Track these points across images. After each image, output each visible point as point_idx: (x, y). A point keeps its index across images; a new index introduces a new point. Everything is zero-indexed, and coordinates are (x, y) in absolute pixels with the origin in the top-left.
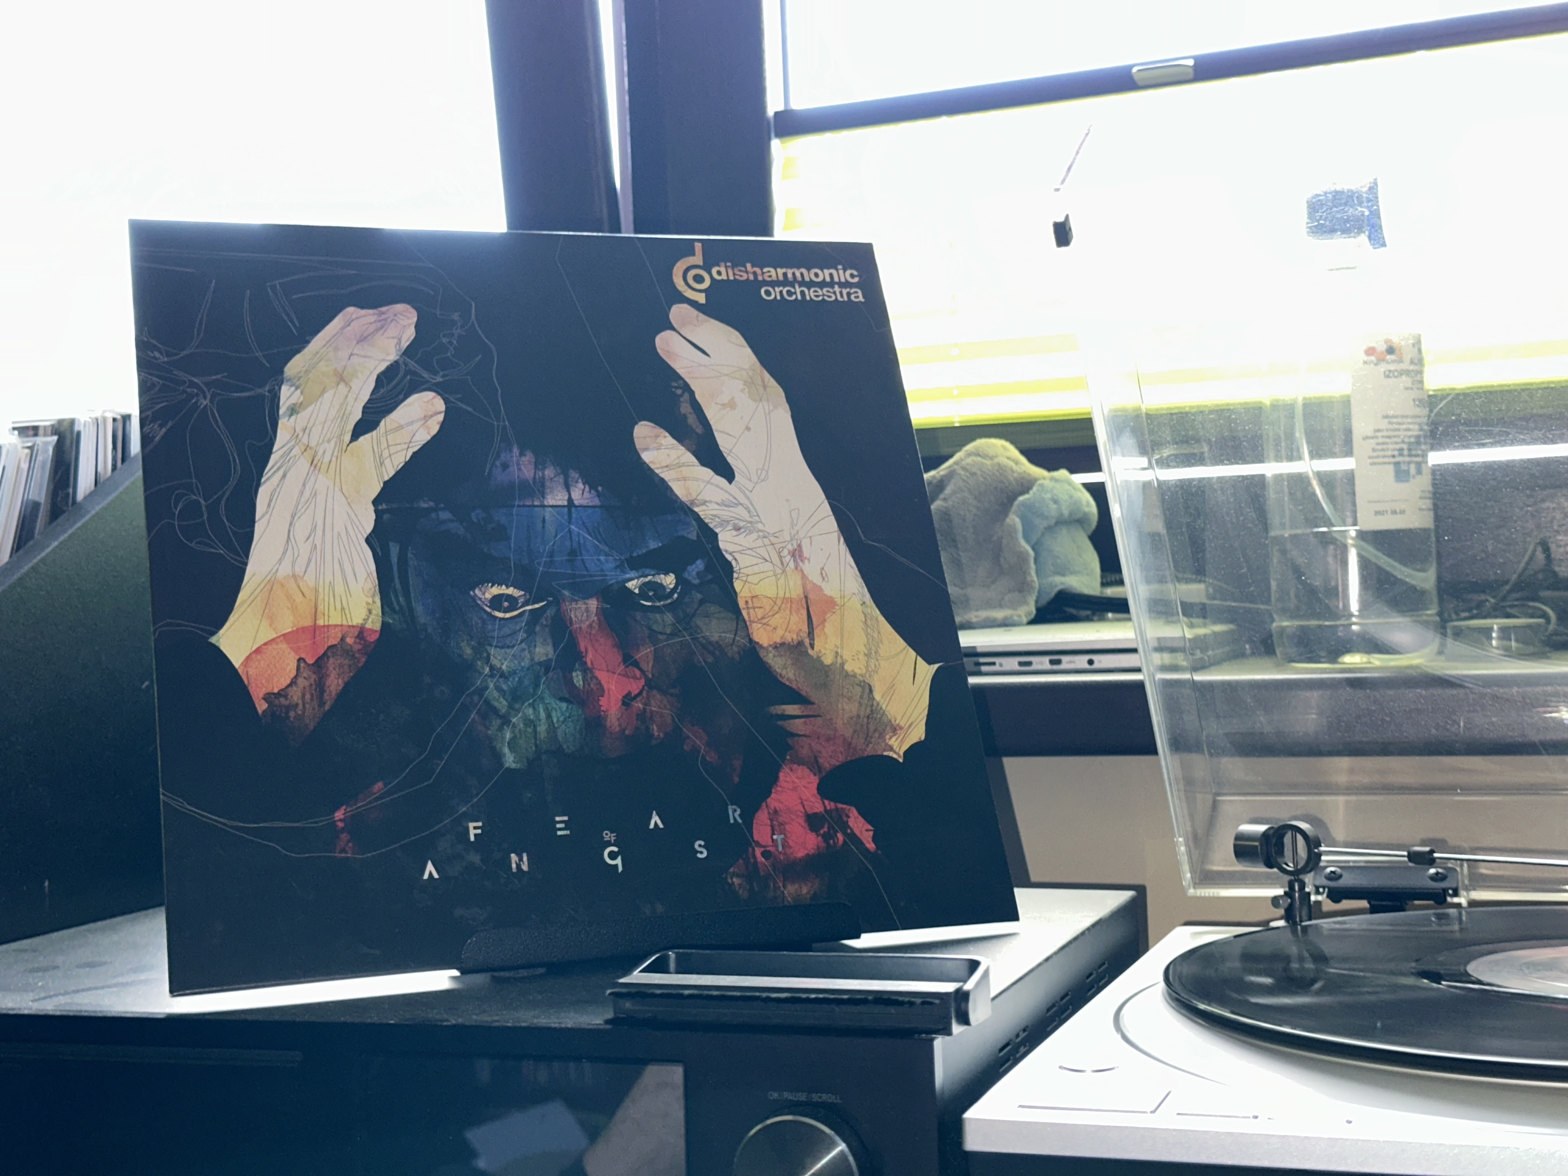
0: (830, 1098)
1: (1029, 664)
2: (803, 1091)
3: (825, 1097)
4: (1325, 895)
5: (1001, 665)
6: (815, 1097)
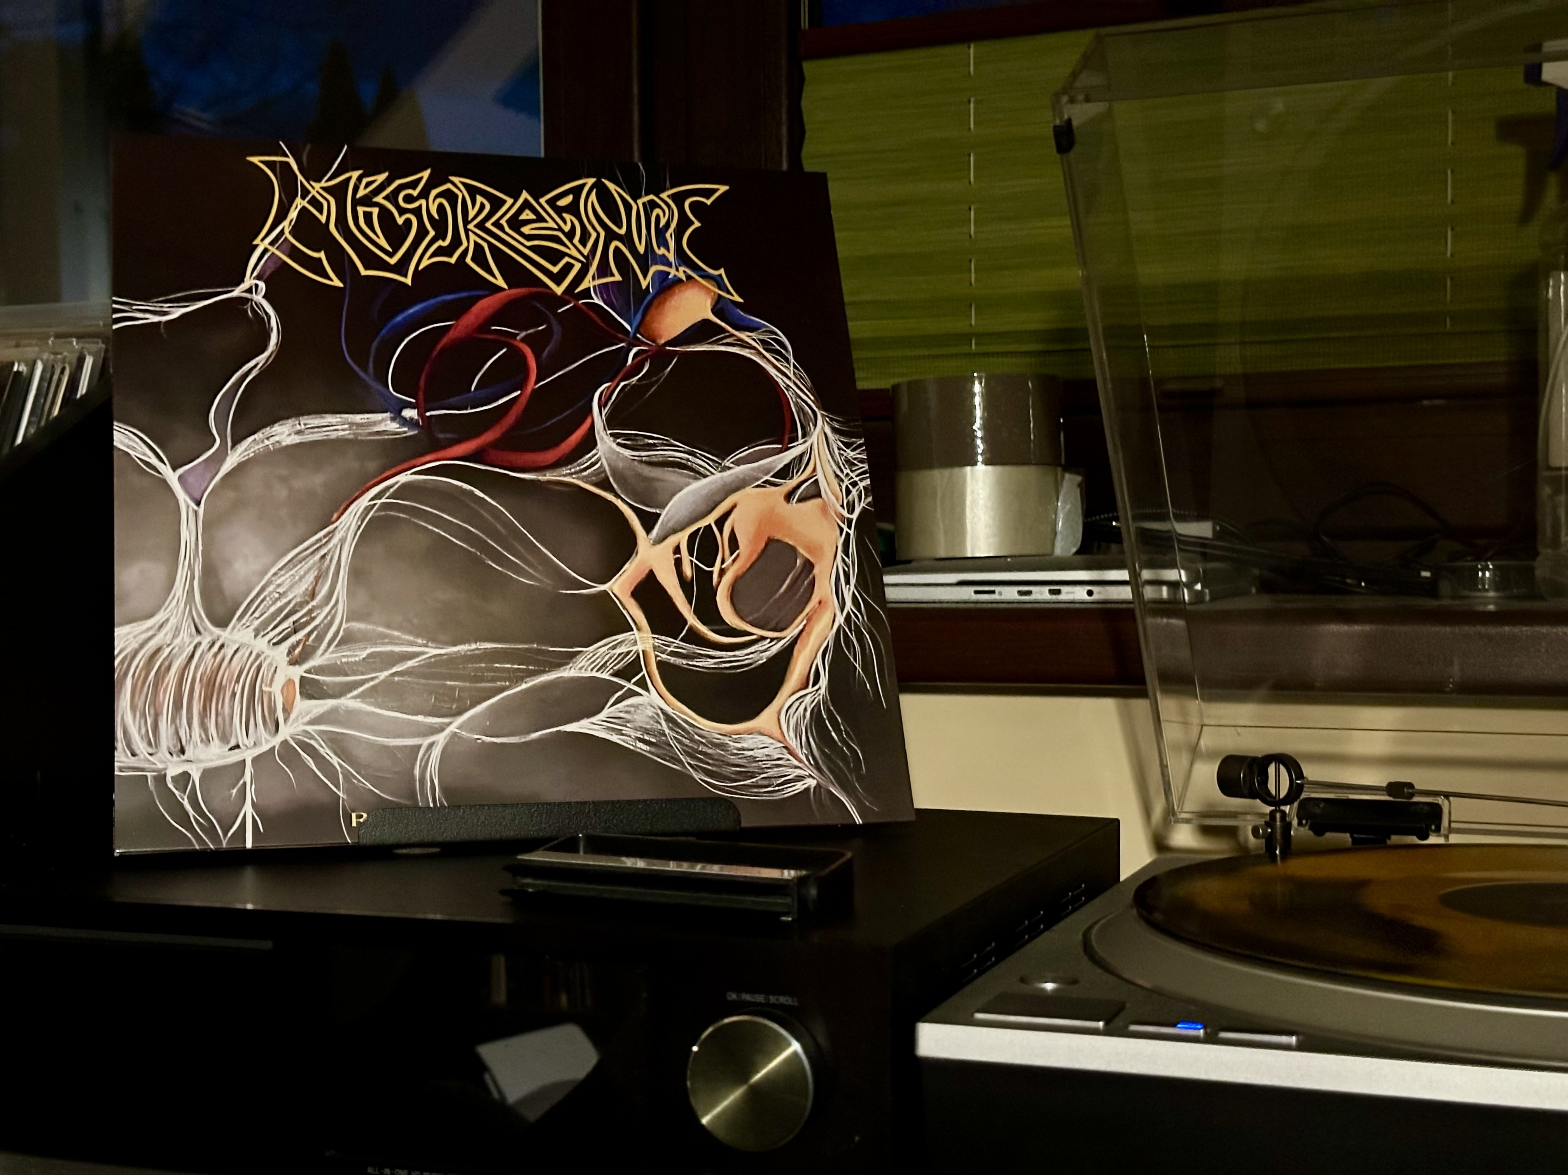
0: (787, 1001)
1: (1029, 593)
2: (761, 993)
3: (783, 1000)
4: (1307, 828)
5: (1000, 593)
6: (773, 999)
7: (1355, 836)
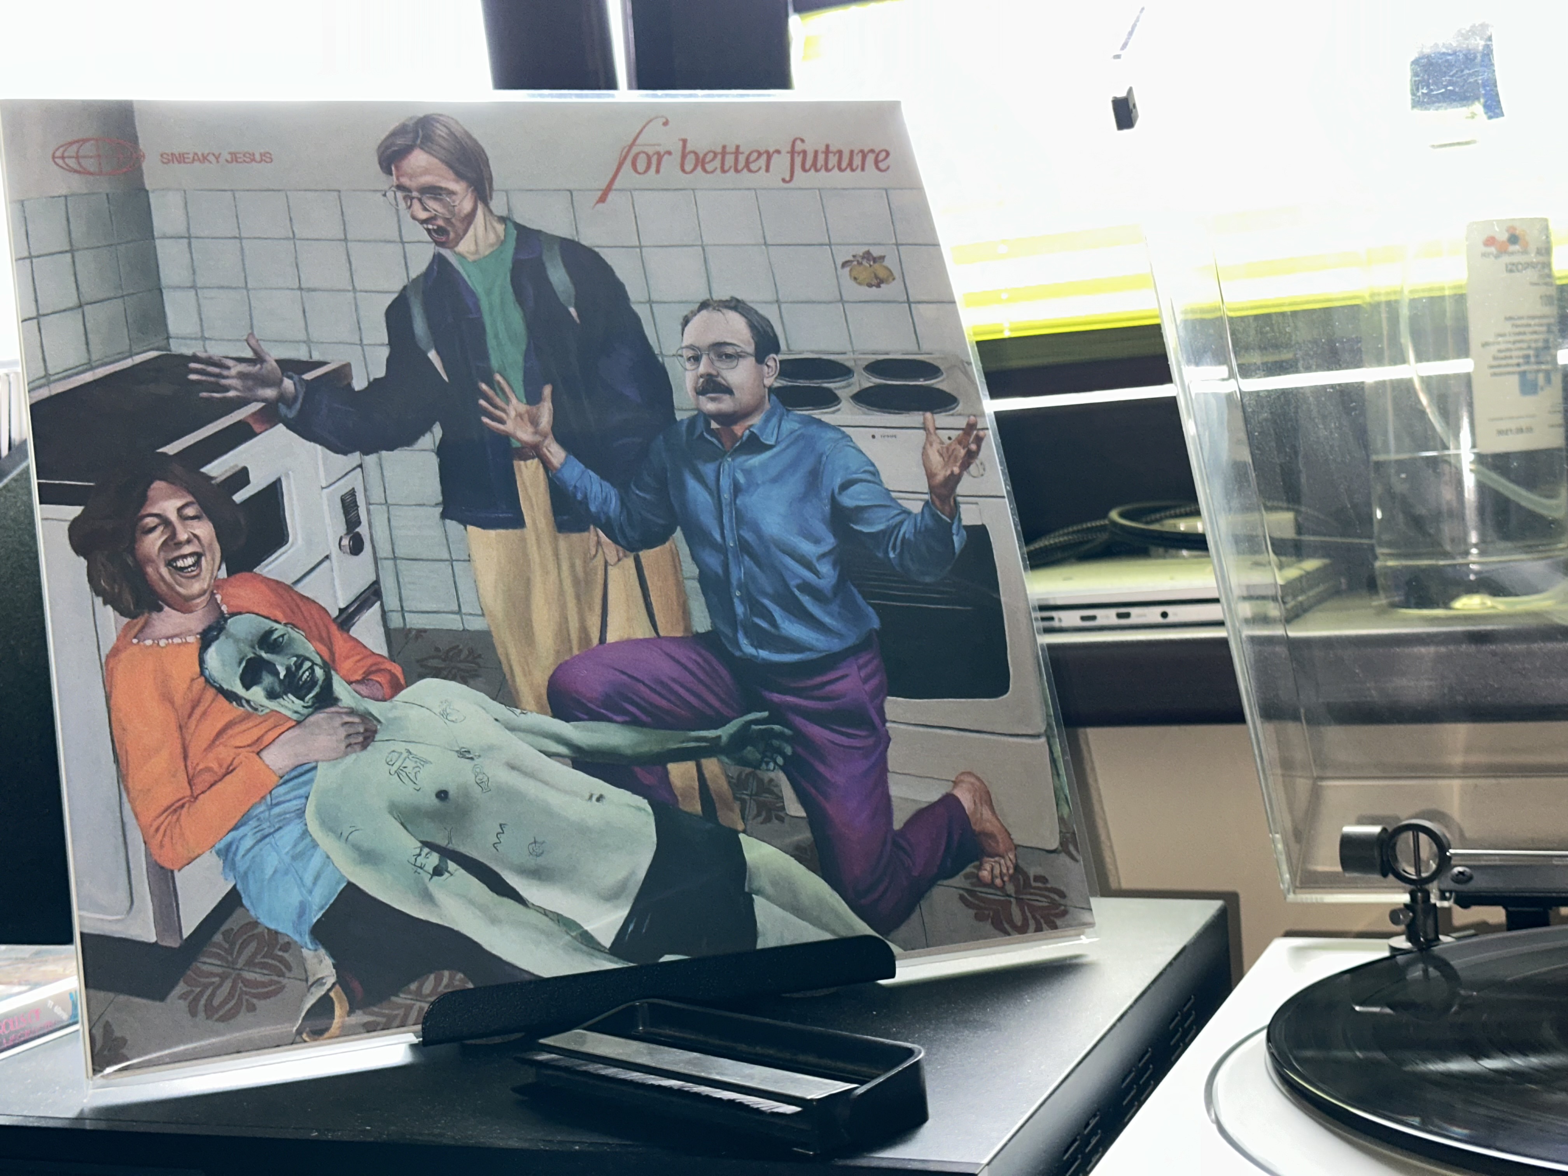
1: (1094, 618)
4: (1452, 900)
5: (1060, 620)
7: (1510, 909)
